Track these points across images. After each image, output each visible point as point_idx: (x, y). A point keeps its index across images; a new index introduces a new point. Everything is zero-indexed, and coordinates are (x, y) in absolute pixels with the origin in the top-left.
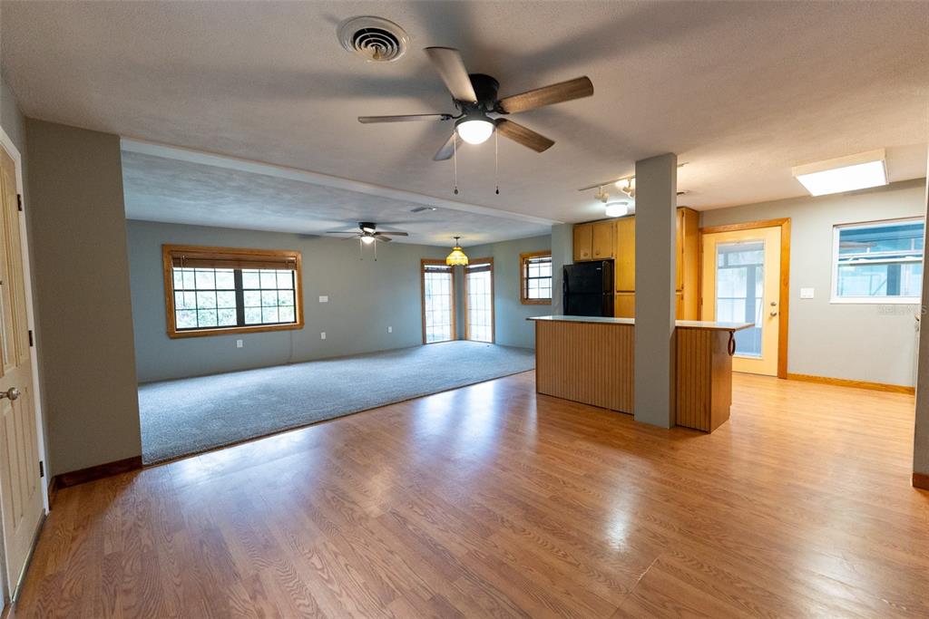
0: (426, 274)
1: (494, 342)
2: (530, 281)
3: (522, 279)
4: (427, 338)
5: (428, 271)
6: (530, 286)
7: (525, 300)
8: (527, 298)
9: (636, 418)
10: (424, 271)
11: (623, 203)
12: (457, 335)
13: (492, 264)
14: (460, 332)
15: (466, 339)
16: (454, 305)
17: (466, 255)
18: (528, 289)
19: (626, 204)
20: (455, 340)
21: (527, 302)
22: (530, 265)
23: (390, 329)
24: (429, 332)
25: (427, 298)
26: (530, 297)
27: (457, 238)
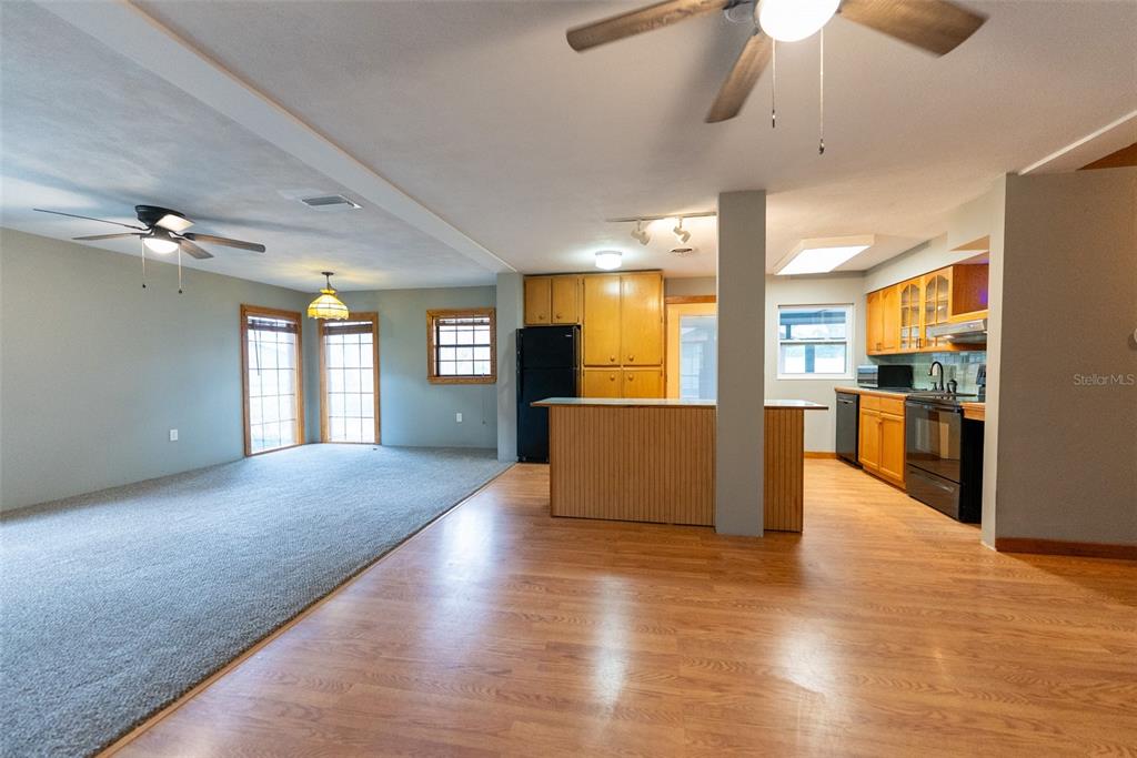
0: (251, 333)
1: (379, 442)
2: (442, 350)
3: (430, 348)
4: (253, 444)
5: (253, 326)
6: (442, 357)
7: (435, 377)
8: (438, 375)
9: (719, 530)
10: (245, 327)
11: (614, 252)
12: (306, 435)
13: (377, 323)
14: (312, 429)
15: (322, 441)
16: (301, 385)
17: (345, 304)
18: (438, 361)
19: (620, 254)
20: (303, 443)
21: (439, 380)
22: (441, 328)
23: (174, 435)
24: (255, 432)
25: (253, 375)
26: (442, 372)
27: (328, 274)
